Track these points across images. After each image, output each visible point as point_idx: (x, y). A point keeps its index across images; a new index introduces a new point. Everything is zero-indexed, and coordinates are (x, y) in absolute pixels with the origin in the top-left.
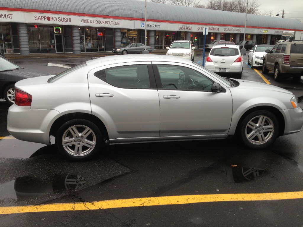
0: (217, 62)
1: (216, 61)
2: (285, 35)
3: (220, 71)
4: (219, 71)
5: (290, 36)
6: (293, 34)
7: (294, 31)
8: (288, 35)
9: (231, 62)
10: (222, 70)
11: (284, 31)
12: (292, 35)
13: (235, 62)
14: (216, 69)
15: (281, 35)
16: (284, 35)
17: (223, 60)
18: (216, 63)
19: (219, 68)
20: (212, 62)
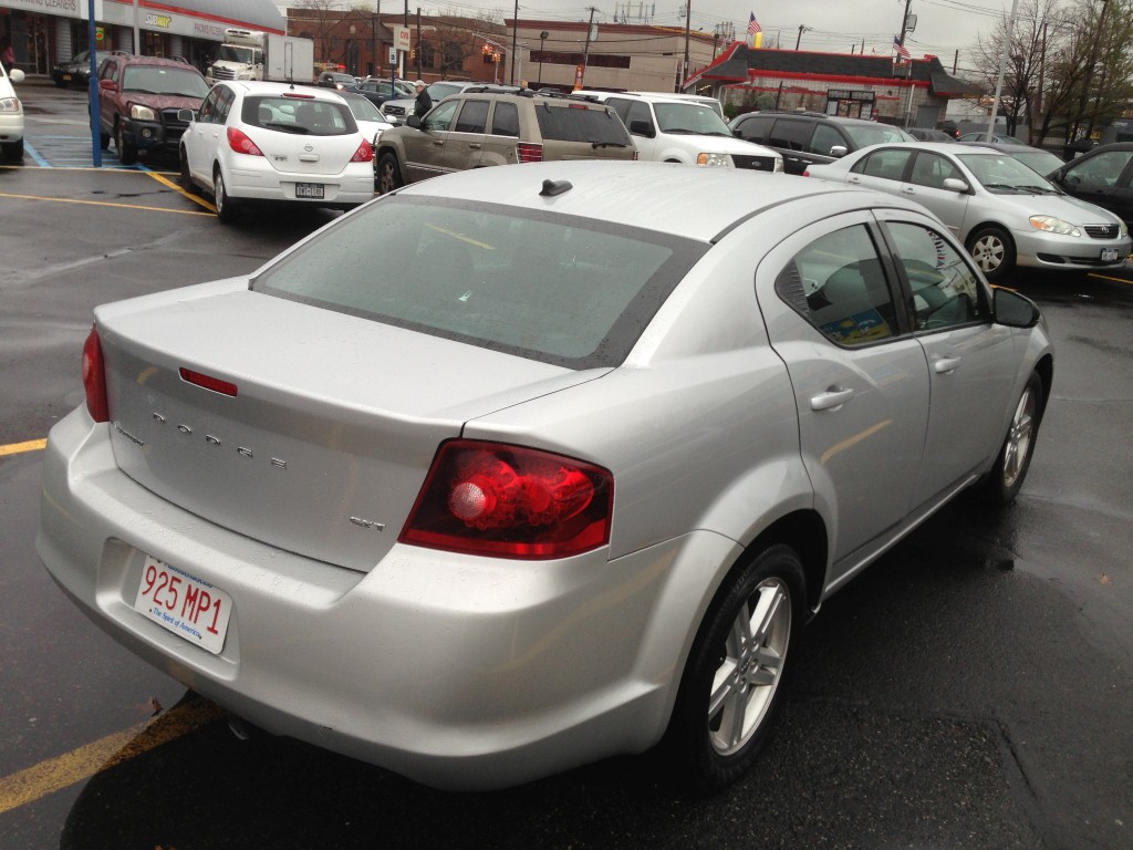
0: (282, 159)
1: (280, 153)
2: (234, 43)
3: (303, 197)
4: (298, 196)
5: (253, 49)
6: (261, 41)
7: (262, 33)
8: (245, 45)
9: (335, 161)
10: (309, 191)
11: (228, 29)
12: (257, 46)
13: (352, 160)
14: (285, 186)
15: (219, 43)
16: (230, 43)
17: (309, 148)
18: (279, 161)
19: (297, 184)
20: (261, 154)
